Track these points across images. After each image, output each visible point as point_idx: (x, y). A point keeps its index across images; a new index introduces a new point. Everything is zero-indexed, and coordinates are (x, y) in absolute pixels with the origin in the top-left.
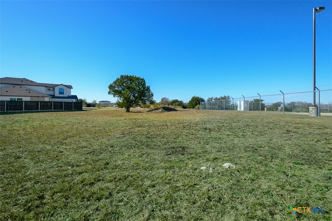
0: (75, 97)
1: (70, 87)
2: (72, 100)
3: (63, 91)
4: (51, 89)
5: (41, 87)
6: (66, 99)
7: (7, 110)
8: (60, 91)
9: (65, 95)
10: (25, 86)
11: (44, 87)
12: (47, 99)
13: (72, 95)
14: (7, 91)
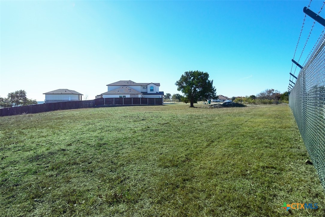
0: (162, 93)
1: (158, 85)
2: (159, 95)
3: (152, 89)
4: (145, 87)
5: (138, 86)
6: (155, 95)
7: (115, 104)
8: (151, 89)
9: (155, 92)
10: (129, 86)
11: (140, 86)
12: (140, 96)
13: (159, 91)
14: (118, 91)
